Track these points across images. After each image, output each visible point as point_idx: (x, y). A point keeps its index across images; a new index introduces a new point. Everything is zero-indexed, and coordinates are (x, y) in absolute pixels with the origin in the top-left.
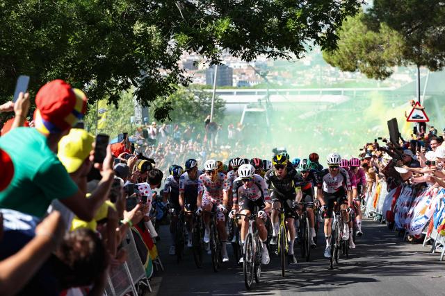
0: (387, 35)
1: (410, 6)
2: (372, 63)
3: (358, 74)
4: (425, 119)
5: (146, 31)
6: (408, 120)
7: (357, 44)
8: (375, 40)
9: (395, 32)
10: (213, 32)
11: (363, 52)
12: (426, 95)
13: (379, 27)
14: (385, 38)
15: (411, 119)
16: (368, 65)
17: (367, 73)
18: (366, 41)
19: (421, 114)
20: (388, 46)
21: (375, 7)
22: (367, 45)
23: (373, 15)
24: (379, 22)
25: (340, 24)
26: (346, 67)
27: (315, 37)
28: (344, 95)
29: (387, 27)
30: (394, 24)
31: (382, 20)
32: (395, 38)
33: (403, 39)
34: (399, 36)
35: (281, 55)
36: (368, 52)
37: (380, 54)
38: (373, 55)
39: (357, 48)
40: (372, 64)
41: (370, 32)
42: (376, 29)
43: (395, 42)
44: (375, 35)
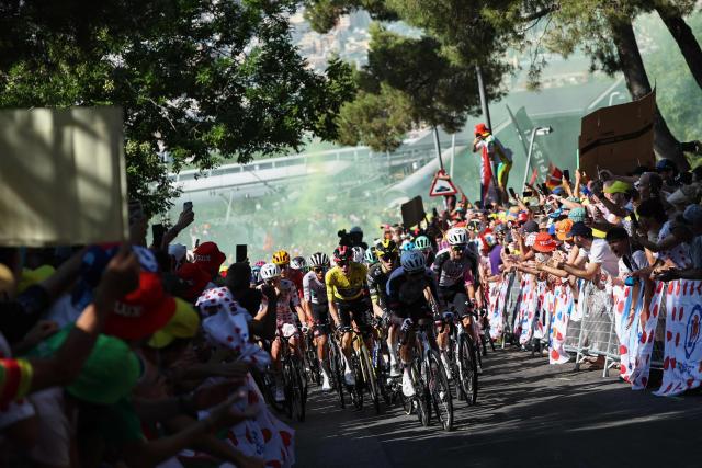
0: (391, 97)
1: (414, 58)
2: (377, 133)
3: (361, 148)
4: (452, 190)
5: (138, 149)
6: (431, 195)
7: (355, 113)
8: (377, 104)
9: (399, 92)
10: (208, 141)
11: (365, 122)
12: (456, 145)
13: (379, 88)
14: (389, 101)
15: (434, 192)
16: (372, 135)
17: (373, 145)
18: (366, 108)
19: (446, 185)
20: (394, 110)
21: (371, 63)
22: (368, 112)
23: (369, 72)
24: (378, 82)
25: (338, 112)
26: (345, 141)
27: (313, 128)
28: (341, 159)
29: (389, 87)
30: (397, 83)
31: (382, 79)
32: (401, 99)
33: (410, 100)
34: (405, 96)
35: (277, 150)
36: (370, 120)
37: (385, 120)
38: (377, 123)
39: (356, 118)
40: (377, 135)
41: (369, 96)
42: (376, 91)
43: (401, 104)
44: (376, 98)
